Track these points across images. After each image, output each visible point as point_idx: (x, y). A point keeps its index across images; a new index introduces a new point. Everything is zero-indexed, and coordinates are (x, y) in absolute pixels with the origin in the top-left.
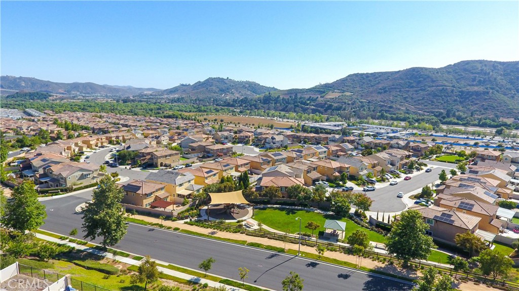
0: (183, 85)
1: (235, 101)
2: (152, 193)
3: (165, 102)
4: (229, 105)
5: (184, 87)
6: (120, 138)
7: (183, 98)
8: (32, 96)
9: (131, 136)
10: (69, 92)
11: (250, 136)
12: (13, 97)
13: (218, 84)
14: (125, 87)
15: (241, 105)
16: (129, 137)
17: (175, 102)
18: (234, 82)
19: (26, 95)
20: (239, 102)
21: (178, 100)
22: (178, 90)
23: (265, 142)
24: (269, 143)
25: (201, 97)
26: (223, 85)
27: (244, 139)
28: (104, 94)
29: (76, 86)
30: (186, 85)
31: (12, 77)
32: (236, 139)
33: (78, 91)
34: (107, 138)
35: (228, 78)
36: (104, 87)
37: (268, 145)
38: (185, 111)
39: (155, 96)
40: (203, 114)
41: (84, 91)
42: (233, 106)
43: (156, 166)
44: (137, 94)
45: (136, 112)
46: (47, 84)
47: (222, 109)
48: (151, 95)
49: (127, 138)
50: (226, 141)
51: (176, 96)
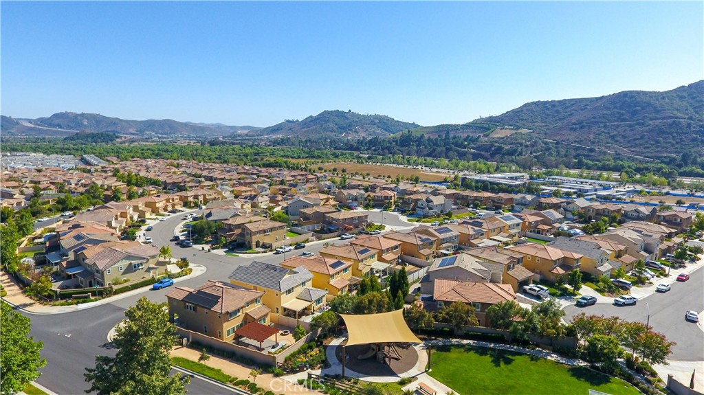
0: (288, 121)
1: (360, 142)
2: (238, 310)
3: (265, 144)
4: (351, 148)
5: (290, 124)
6: (199, 197)
7: (288, 139)
8: (95, 137)
9: (216, 196)
10: (141, 132)
11: (391, 197)
12: (72, 138)
13: (336, 119)
14: (213, 125)
15: (369, 149)
16: (213, 197)
17: (279, 144)
18: (358, 116)
19: (87, 136)
20: (366, 144)
21: (282, 142)
22: (282, 129)
23: (416, 206)
24: (423, 208)
25: (313, 137)
26: (343, 120)
27: (382, 201)
28: (186, 134)
29: (150, 124)
30: (293, 122)
31: (72, 113)
32: (370, 201)
33: (153, 131)
34: (181, 198)
35: (350, 111)
36: (186, 125)
37: (420, 212)
38: (292, 158)
39: (252, 136)
40: (317, 160)
41: (160, 131)
42: (357, 149)
43: (250, 248)
44: (229, 134)
45: (226, 159)
46: (115, 122)
47: (342, 154)
48: (247, 135)
49: (210, 197)
50: (355, 204)
51: (280, 136)
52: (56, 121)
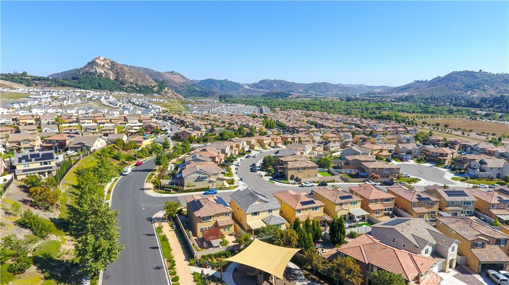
0: (418, 82)
1: (484, 100)
3: (391, 100)
4: (472, 105)
5: (418, 84)
7: (412, 97)
8: (278, 95)
10: (307, 91)
12: (265, 96)
13: (465, 79)
14: (356, 85)
15: (492, 106)
17: (402, 101)
18: (490, 75)
19: (273, 94)
20: (490, 102)
21: (406, 99)
22: (410, 88)
25: (436, 95)
26: (472, 79)
28: (335, 92)
29: (313, 86)
30: (422, 82)
31: (269, 80)
33: (314, 90)
35: (481, 71)
36: (336, 86)
38: (407, 112)
39: (384, 94)
41: (318, 91)
42: (478, 106)
44: (365, 93)
46: (292, 85)
47: (458, 111)
48: (379, 93)
51: (406, 94)
52: (260, 86)
